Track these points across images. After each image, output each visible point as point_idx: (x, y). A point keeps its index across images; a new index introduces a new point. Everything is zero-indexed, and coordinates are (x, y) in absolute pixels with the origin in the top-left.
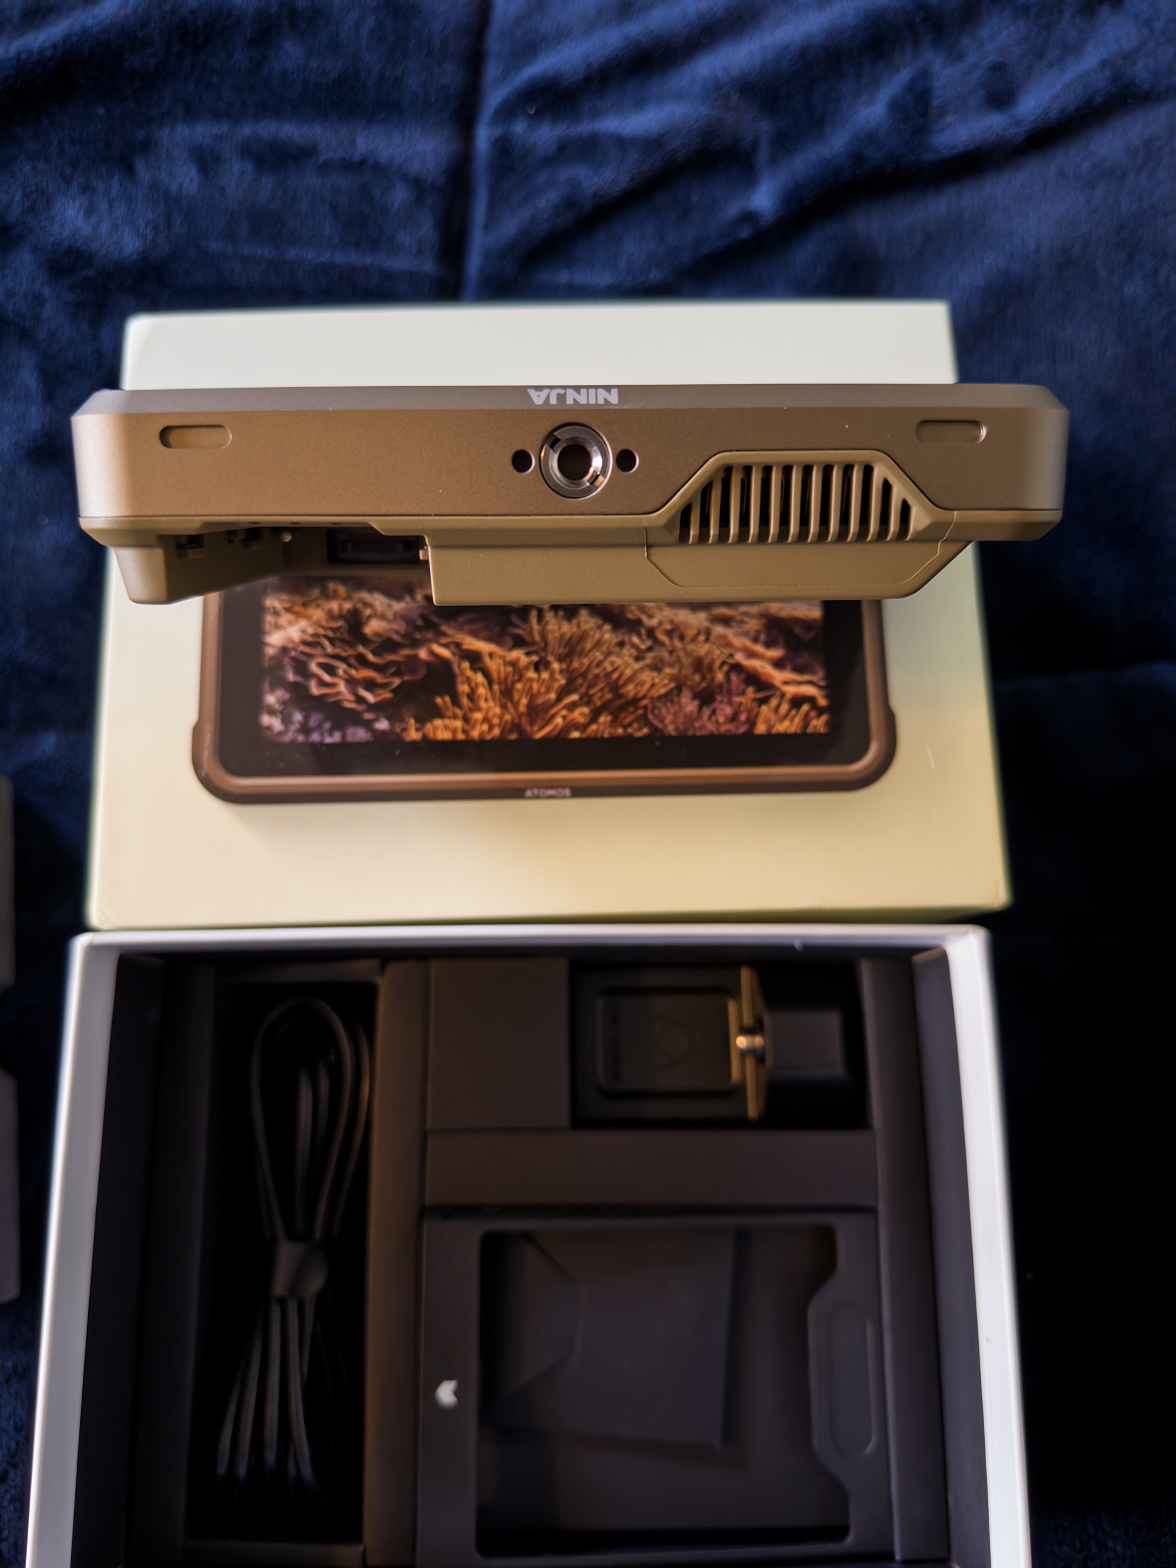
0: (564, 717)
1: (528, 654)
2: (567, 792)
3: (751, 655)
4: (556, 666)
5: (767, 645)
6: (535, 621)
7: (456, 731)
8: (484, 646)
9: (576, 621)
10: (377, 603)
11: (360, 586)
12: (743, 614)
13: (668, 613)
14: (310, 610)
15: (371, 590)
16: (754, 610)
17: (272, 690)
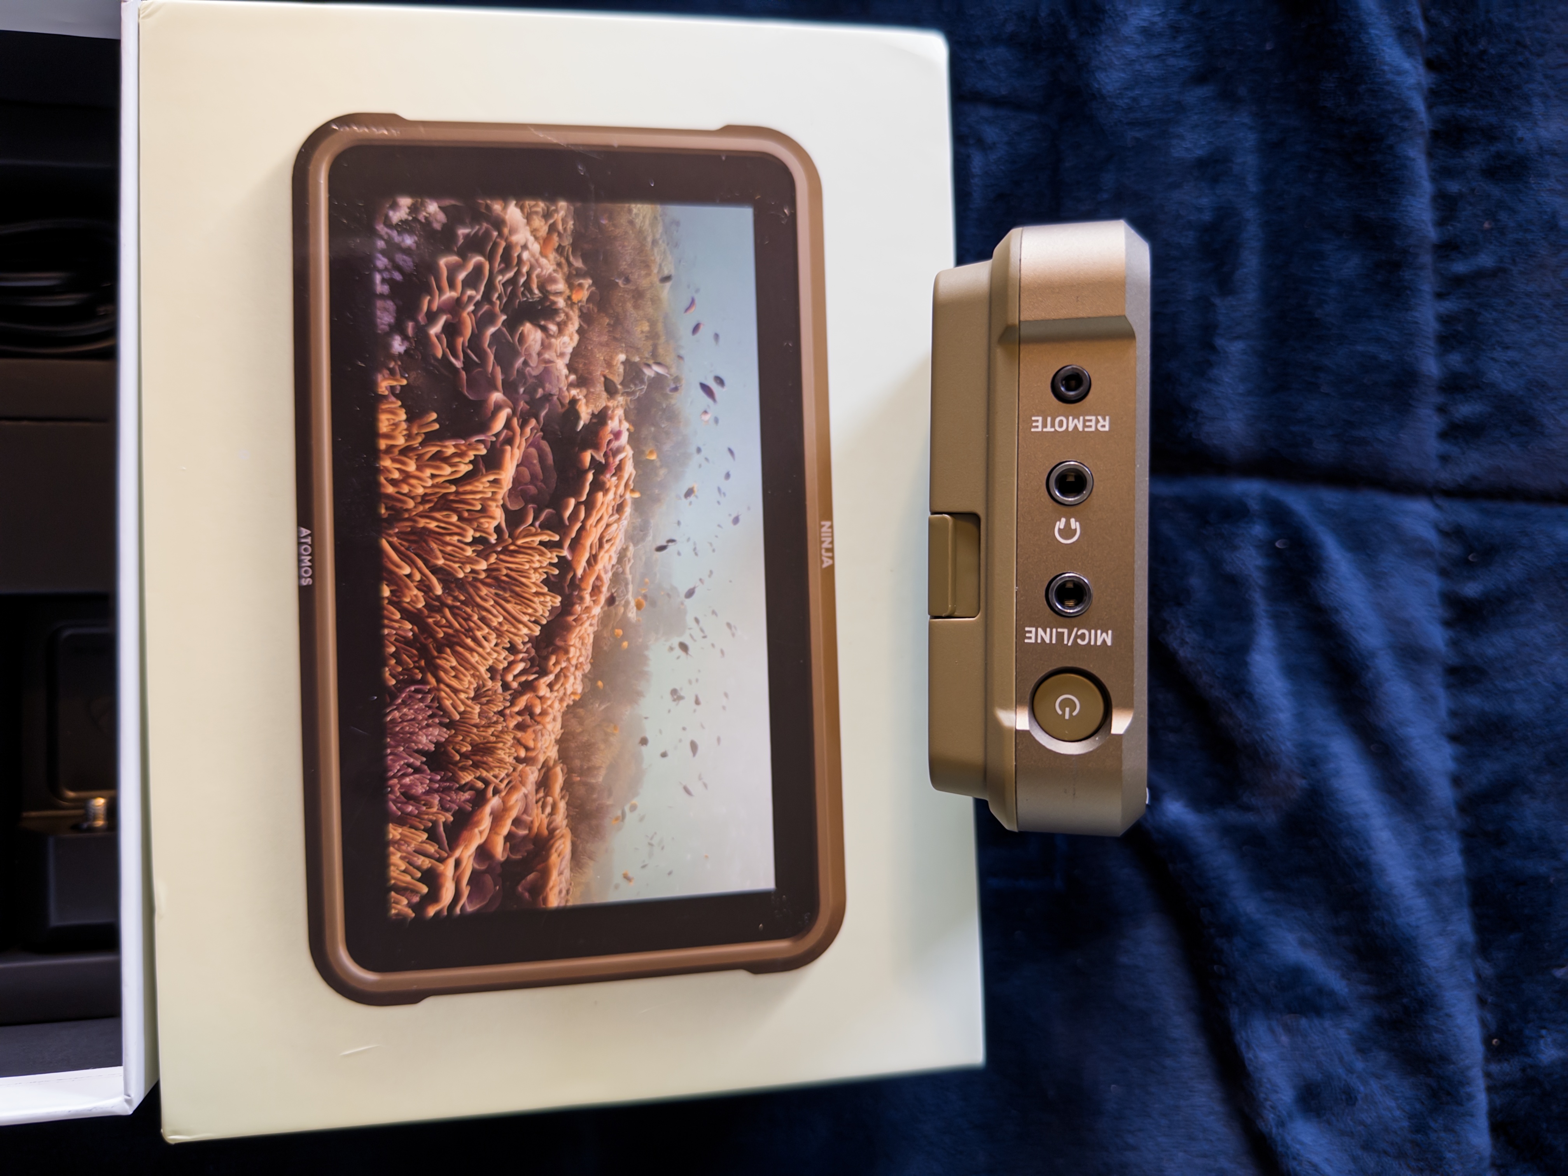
0: (409, 576)
1: (498, 529)
2: (306, 582)
4: (483, 565)
5: (509, 837)
6: (545, 538)
7: (388, 436)
8: (508, 474)
9: (545, 590)
10: (566, 339)
11: (585, 317)
12: (554, 807)
13: (557, 709)
14: (552, 255)
15: (580, 331)
16: (560, 819)
17: (443, 209)
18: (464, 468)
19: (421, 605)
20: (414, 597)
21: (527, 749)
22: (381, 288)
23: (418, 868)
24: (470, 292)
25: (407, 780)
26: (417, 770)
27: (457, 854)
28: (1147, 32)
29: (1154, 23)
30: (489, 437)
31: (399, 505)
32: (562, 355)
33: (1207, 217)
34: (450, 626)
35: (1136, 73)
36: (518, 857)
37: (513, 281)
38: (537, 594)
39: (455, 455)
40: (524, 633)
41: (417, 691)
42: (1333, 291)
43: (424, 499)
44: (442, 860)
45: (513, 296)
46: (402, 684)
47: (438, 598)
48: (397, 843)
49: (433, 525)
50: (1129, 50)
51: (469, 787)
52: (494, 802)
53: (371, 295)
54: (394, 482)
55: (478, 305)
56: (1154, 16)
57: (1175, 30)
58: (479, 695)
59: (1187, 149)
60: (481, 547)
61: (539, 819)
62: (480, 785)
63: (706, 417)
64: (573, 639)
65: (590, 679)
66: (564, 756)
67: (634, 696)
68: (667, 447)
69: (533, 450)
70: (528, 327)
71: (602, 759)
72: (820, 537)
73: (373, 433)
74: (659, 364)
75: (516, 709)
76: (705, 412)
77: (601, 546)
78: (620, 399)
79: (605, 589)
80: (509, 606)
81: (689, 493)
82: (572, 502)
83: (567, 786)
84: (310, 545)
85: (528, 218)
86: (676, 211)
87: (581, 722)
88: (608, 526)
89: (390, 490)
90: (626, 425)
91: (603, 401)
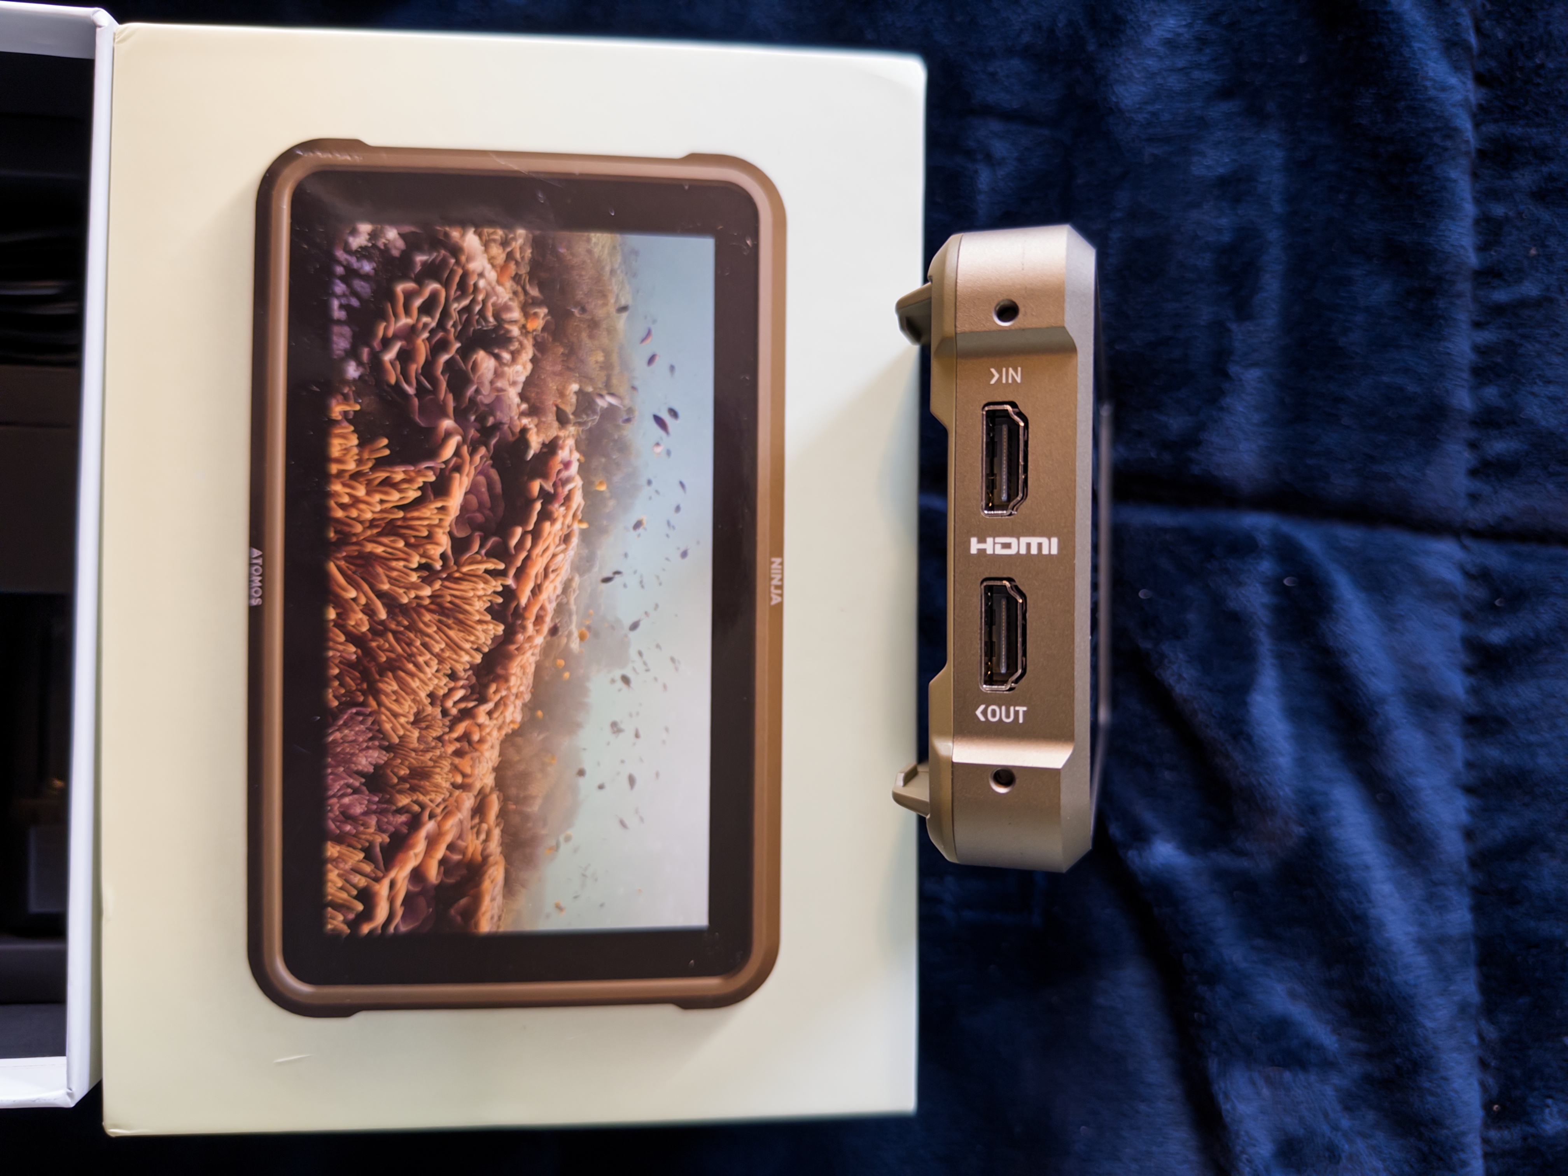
0: (355, 600)
1: (443, 556)
2: (256, 602)
3: (432, 842)
4: (427, 592)
5: (443, 862)
6: (490, 566)
7: (339, 461)
8: (455, 501)
9: (488, 618)
10: (518, 367)
11: (539, 346)
12: (489, 834)
13: (495, 737)
14: (509, 284)
15: (534, 360)
16: (494, 847)
17: (402, 236)
18: (413, 495)
19: (365, 628)
20: (359, 621)
21: (464, 776)
22: (338, 314)
23: (355, 886)
24: (425, 319)
25: (346, 800)
26: (356, 791)
27: (392, 874)
28: (1171, 44)
29: (1179, 35)
30: (438, 464)
31: (347, 529)
32: (514, 384)
33: (1226, 238)
34: (392, 650)
35: (1158, 87)
36: (451, 881)
37: (468, 309)
38: (480, 622)
39: (404, 481)
40: (466, 659)
41: (358, 714)
42: (1359, 318)
43: (372, 524)
44: (377, 880)
45: (467, 324)
46: (345, 705)
47: (382, 623)
48: (335, 861)
49: (379, 550)
50: (1151, 62)
51: (406, 810)
52: (430, 826)
53: (328, 321)
54: (343, 506)
55: (432, 332)
56: (1180, 27)
57: (1202, 41)
58: (418, 720)
59: (1209, 167)
60: (425, 574)
61: (473, 845)
62: (416, 808)
63: (658, 450)
64: (514, 668)
65: (530, 708)
66: (500, 784)
67: (573, 727)
68: (617, 478)
69: (481, 479)
70: (481, 355)
71: (538, 789)
72: (770, 573)
73: (325, 458)
74: (612, 394)
75: (455, 735)
76: (658, 444)
77: (546, 575)
78: (572, 429)
79: (548, 619)
80: (451, 633)
81: (638, 525)
82: (519, 531)
83: (503, 814)
84: (261, 566)
85: (486, 245)
86: (636, 240)
87: (519, 750)
88: (554, 556)
89: (339, 514)
90: (576, 455)
91: (554, 430)
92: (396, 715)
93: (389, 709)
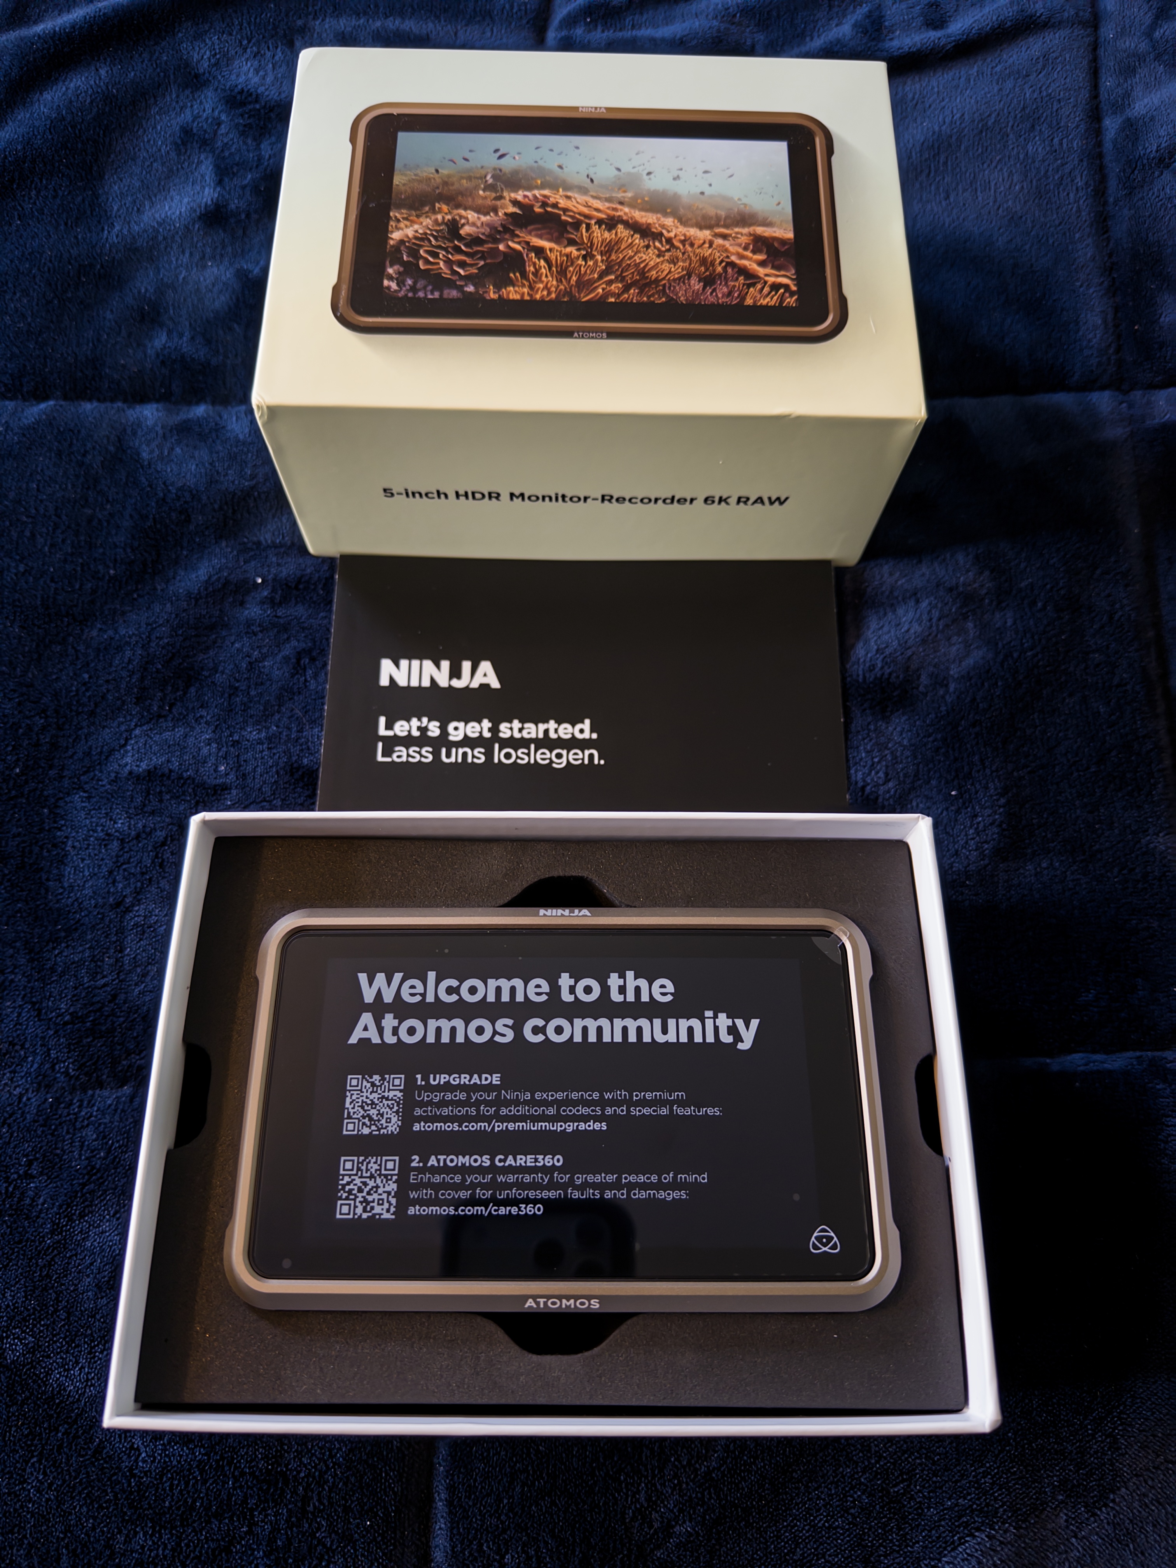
0: (603, 289)
1: (578, 250)
2: (604, 335)
3: (742, 257)
4: (599, 257)
5: (754, 252)
6: (584, 230)
7: (523, 294)
8: (546, 244)
9: (614, 232)
10: (469, 216)
11: (458, 206)
12: (737, 233)
13: (682, 229)
14: (421, 219)
15: (465, 209)
16: (745, 230)
17: (391, 266)
18: (542, 263)
19: (620, 286)
20: (616, 287)
21: (704, 243)
22: (437, 295)
23: (769, 293)
24: (441, 256)
25: (720, 295)
26: (714, 290)
27: (762, 276)
30: (524, 251)
31: (562, 292)
32: (479, 218)
34: (633, 273)
36: (765, 250)
37: (435, 238)
38: (616, 235)
39: (534, 267)
40: (638, 241)
41: (669, 289)
43: (559, 281)
44: (766, 282)
45: (444, 238)
46: (665, 295)
47: (617, 277)
48: (755, 302)
49: (574, 278)
51: (725, 268)
52: (733, 258)
53: (440, 300)
54: (549, 293)
55: (448, 252)
58: (673, 261)
60: (588, 258)
61: (744, 240)
62: (724, 264)
63: (517, 158)
64: (643, 220)
65: (665, 214)
66: (710, 227)
67: (676, 197)
68: (534, 176)
69: (533, 233)
70: (462, 232)
71: (712, 212)
73: (522, 302)
74: (485, 177)
75: (681, 247)
76: (514, 158)
77: (590, 207)
78: (505, 194)
79: (614, 206)
80: (622, 247)
81: (560, 167)
82: (563, 218)
83: (726, 226)
85: (399, 229)
86: (398, 164)
87: (691, 219)
88: (578, 202)
89: (553, 296)
90: (520, 192)
91: (507, 202)
92: (670, 272)
93: (667, 275)
